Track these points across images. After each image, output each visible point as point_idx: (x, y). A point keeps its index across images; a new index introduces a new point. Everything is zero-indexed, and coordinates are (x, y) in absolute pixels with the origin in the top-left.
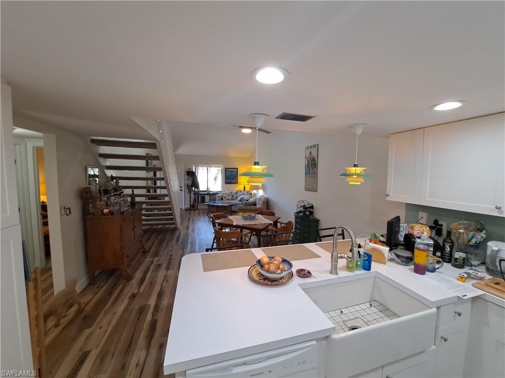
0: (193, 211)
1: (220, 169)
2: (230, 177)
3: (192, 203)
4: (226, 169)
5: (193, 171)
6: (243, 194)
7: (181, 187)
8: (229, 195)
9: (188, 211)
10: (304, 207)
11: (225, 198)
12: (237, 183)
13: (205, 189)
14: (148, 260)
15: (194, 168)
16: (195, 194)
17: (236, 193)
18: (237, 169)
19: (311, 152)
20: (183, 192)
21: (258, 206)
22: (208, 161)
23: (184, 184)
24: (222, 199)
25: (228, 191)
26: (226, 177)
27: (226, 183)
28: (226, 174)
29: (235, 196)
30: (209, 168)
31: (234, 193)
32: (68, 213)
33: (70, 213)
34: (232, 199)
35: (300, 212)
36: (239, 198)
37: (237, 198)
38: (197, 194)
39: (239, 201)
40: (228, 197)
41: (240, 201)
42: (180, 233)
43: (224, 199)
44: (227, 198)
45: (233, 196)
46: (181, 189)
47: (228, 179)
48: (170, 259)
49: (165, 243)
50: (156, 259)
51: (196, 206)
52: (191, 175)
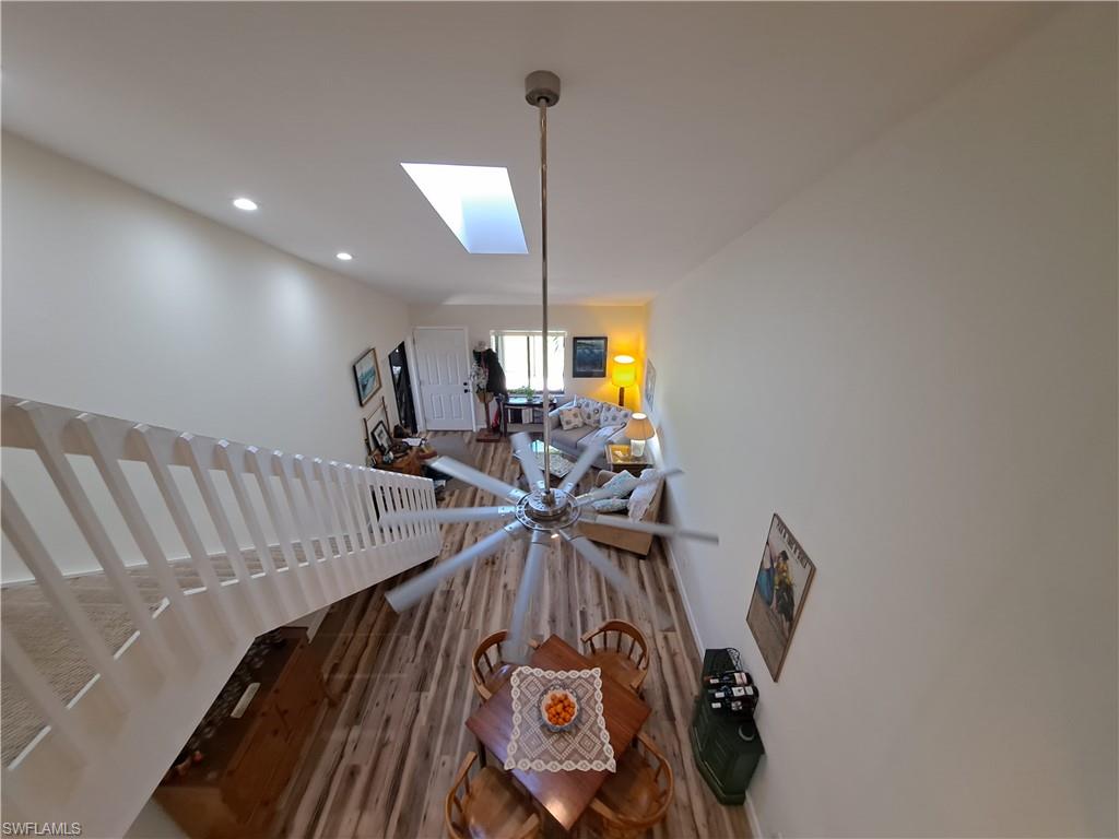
0: (493, 445)
1: (562, 338)
2: (588, 360)
3: (492, 422)
4: (575, 339)
5: (490, 350)
7: (466, 385)
9: (482, 444)
11: (568, 423)
12: (603, 375)
15: (493, 338)
16: (498, 401)
17: (598, 409)
18: (606, 339)
20: (471, 396)
23: (473, 380)
24: (561, 426)
26: (574, 359)
27: (576, 375)
28: (575, 352)
29: (593, 418)
30: (531, 338)
31: (591, 408)
34: (586, 425)
37: (598, 422)
43: (565, 427)
45: (589, 418)
46: (466, 387)
47: (580, 366)
48: (383, 745)
49: (390, 647)
50: (355, 732)
51: (502, 428)
52: (488, 362)
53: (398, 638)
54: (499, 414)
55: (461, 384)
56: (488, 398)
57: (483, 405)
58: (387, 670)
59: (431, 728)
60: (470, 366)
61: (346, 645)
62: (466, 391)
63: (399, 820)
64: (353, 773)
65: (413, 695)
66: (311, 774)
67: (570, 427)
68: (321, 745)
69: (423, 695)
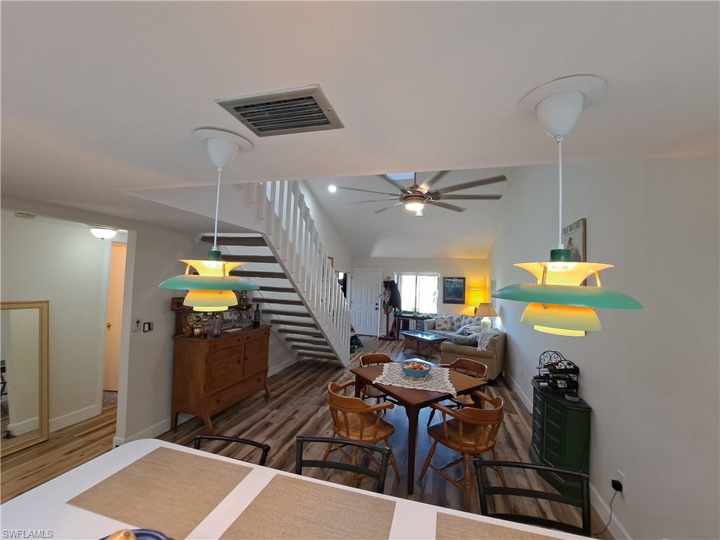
0: (391, 342)
1: (437, 278)
2: (453, 293)
3: (390, 329)
4: (444, 278)
5: (393, 281)
6: (470, 323)
7: (377, 304)
8: (446, 322)
9: (382, 341)
10: (551, 367)
11: (438, 326)
12: (463, 302)
13: (410, 310)
14: (264, 411)
15: (396, 277)
16: (395, 316)
17: (459, 320)
18: (464, 279)
19: (571, 239)
20: (379, 311)
21: (479, 349)
22: (418, 266)
23: (381, 299)
24: (434, 328)
25: (446, 315)
26: (444, 292)
27: (445, 301)
28: (444, 287)
29: (456, 324)
30: (418, 277)
31: (455, 318)
32: (147, 329)
33: (149, 328)
34: (452, 330)
35: (545, 378)
36: (461, 329)
37: (459, 327)
38: (399, 316)
39: (459, 334)
40: (445, 326)
41: (462, 333)
42: (342, 375)
43: (437, 328)
44: (442, 327)
45: (453, 325)
46: (377, 306)
47: (447, 296)
48: (290, 419)
49: (308, 389)
50: (275, 412)
51: (396, 334)
52: (391, 288)
53: (313, 387)
54: (394, 325)
55: (374, 304)
56: (389, 310)
57: (386, 315)
58: (303, 396)
59: (324, 419)
60: (380, 289)
61: (281, 385)
62: (377, 309)
63: (290, 447)
64: (268, 425)
65: (316, 407)
66: (243, 420)
67: (439, 328)
68: (253, 412)
69: (322, 407)
